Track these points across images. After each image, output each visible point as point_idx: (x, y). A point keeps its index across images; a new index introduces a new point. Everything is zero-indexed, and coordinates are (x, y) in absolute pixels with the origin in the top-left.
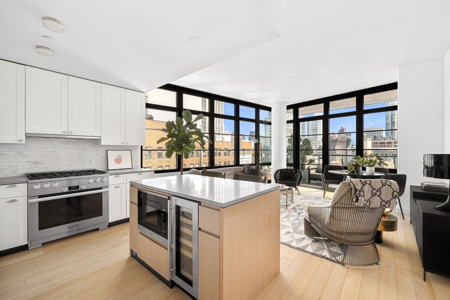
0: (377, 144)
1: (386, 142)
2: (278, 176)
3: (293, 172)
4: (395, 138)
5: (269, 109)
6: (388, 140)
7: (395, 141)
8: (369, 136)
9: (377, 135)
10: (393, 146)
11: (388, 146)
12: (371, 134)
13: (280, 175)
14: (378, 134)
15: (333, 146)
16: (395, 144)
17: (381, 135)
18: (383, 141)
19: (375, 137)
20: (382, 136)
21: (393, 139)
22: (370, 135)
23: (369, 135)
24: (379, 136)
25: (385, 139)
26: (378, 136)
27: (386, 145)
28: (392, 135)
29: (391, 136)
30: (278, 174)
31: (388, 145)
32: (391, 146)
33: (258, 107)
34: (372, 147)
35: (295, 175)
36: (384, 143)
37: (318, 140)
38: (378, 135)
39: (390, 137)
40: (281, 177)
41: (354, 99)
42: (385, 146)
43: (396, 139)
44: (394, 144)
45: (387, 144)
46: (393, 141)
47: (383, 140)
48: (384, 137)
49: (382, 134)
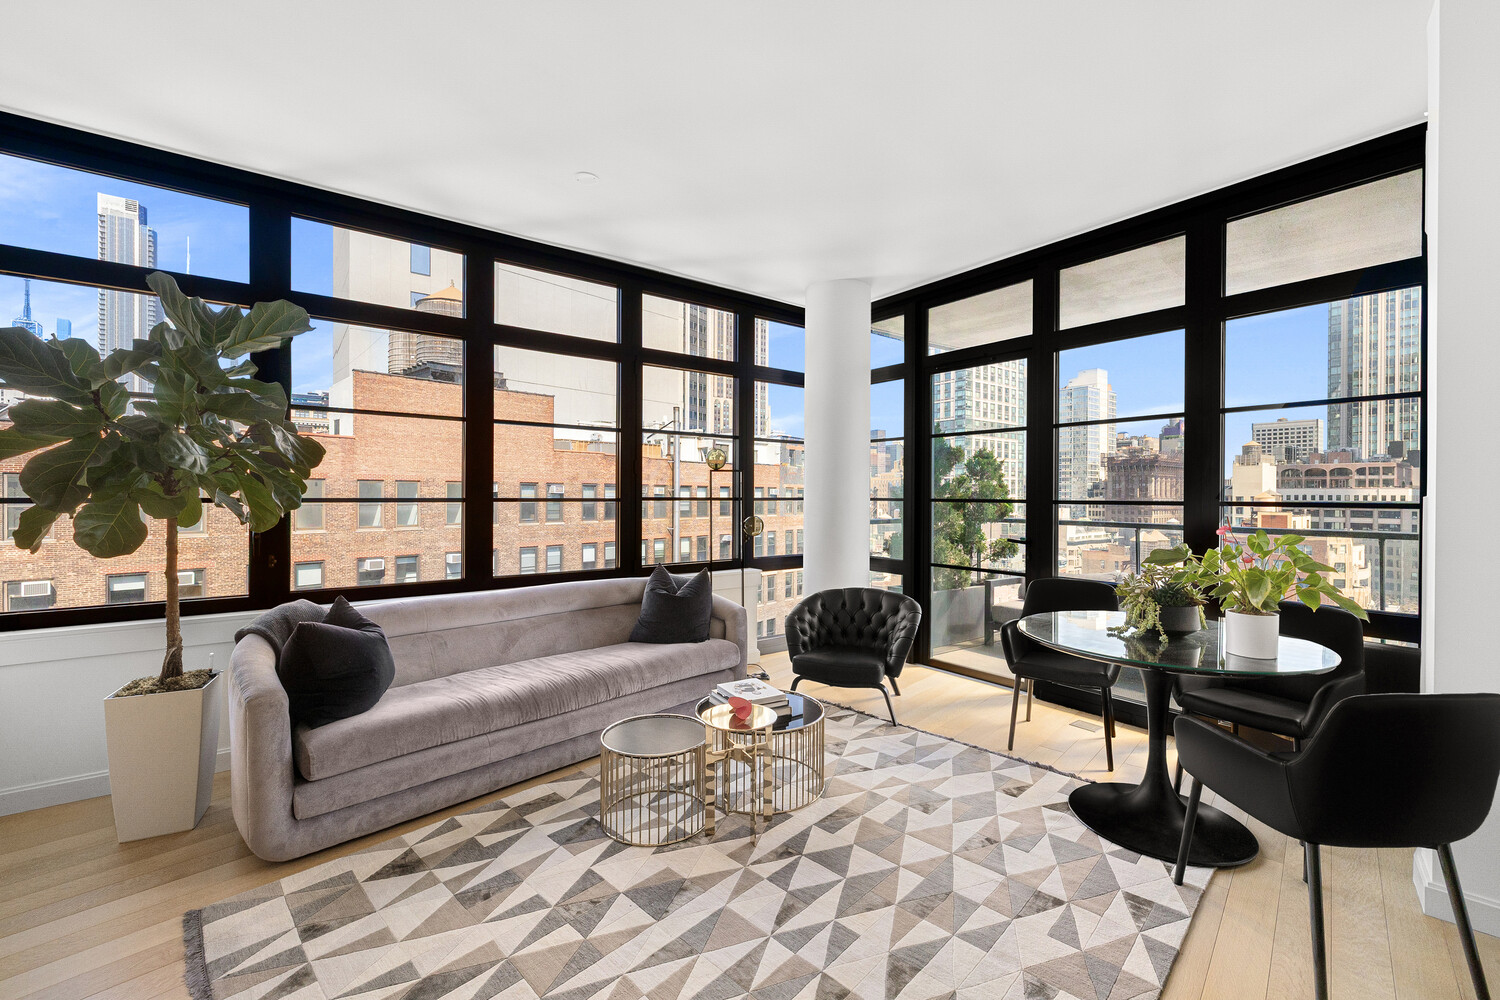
0: (1298, 475)
1: (1328, 467)
2: (807, 626)
3: (880, 607)
4: (1360, 455)
5: (793, 316)
6: (1336, 461)
7: (1359, 465)
8: (1266, 449)
9: (1296, 443)
10: (1352, 482)
11: (1337, 484)
12: (1275, 443)
13: (820, 620)
14: (1299, 441)
15: (1141, 482)
16: (1362, 477)
17: (1311, 445)
18: (1317, 464)
19: (1288, 451)
20: (1316, 450)
21: (1355, 458)
22: (1272, 445)
23: (1267, 445)
24: (1305, 450)
25: (1324, 459)
26: (1302, 447)
27: (1328, 478)
28: (1349, 444)
29: (1349, 449)
30: (808, 617)
31: (1337, 481)
32: (1346, 484)
33: (747, 309)
34: (1278, 487)
35: (890, 621)
36: (1323, 473)
37: (1089, 463)
38: (1302, 443)
39: (1344, 450)
40: (823, 632)
41: (1175, 249)
42: (1324, 484)
43: (1363, 458)
44: (1357, 477)
45: (1334, 478)
46: (1353, 467)
47: (1317, 462)
48: (1321, 451)
49: (1314, 443)
